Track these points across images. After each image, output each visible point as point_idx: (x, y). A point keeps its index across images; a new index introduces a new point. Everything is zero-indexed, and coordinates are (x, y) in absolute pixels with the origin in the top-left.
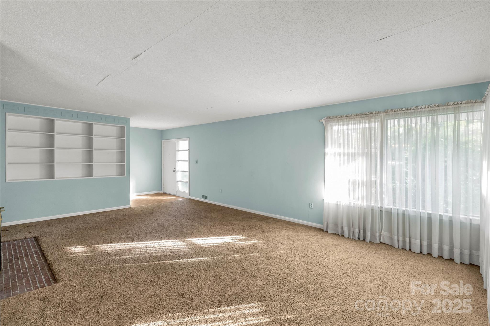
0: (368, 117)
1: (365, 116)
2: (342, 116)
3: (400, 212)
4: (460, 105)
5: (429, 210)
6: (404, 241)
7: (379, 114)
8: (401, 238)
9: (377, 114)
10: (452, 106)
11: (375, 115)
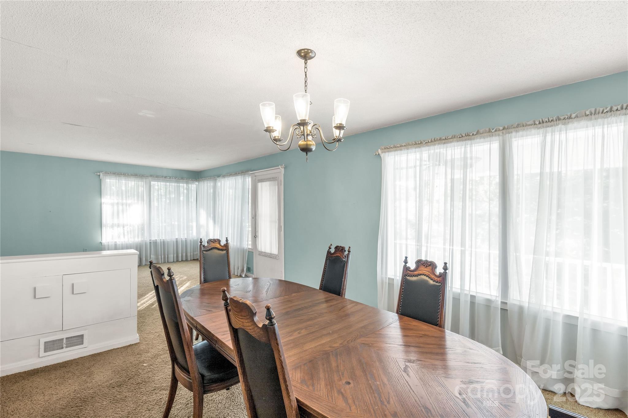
0: (141, 178)
1: (139, 177)
2: (120, 174)
3: (162, 241)
4: (189, 181)
5: (177, 237)
6: (164, 258)
7: (148, 178)
8: (163, 256)
9: (147, 177)
10: (186, 181)
11: (145, 177)
